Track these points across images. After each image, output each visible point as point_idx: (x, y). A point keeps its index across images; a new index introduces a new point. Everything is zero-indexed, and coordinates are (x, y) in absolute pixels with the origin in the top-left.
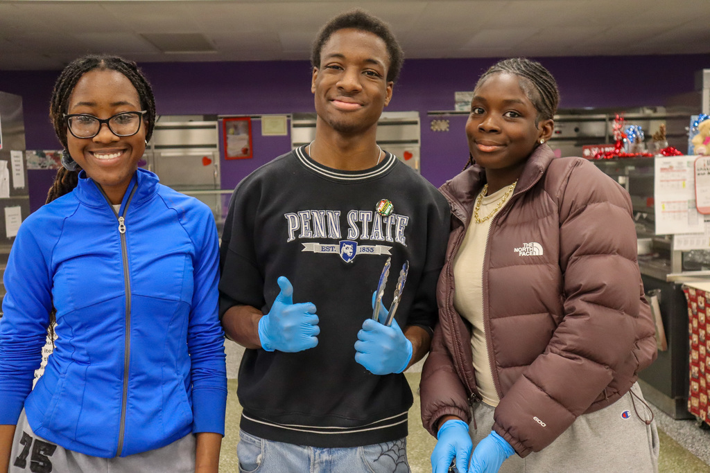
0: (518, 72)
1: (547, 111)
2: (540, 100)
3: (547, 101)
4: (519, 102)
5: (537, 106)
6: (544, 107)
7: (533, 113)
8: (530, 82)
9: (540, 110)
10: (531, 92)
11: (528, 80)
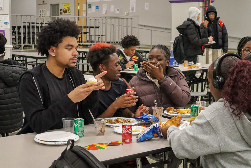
0: (160, 48)
1: (168, 58)
2: (166, 55)
3: (168, 55)
4: (161, 56)
5: (166, 57)
6: (167, 57)
7: (165, 58)
8: (164, 51)
9: (166, 58)
10: (164, 53)
11: (163, 50)
